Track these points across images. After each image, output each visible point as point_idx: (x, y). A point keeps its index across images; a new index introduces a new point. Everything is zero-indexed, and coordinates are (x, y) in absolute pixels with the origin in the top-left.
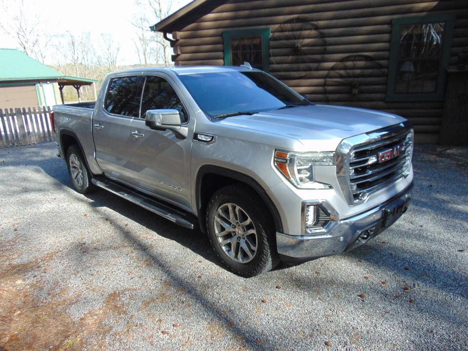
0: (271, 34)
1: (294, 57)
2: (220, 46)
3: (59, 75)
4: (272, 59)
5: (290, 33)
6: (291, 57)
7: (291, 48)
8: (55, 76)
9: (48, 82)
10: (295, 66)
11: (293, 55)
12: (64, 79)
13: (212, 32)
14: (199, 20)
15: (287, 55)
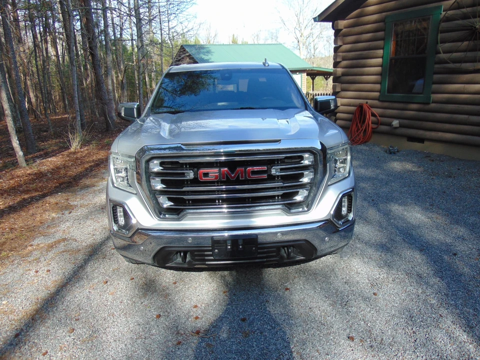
0: (443, 13)
1: (472, 43)
2: (380, 34)
3: (308, 66)
4: (441, 47)
5: (469, 9)
6: (466, 43)
7: (467, 30)
8: (304, 67)
9: (298, 73)
10: (470, 54)
11: (469, 40)
12: (312, 70)
13: (374, 17)
14: (362, 6)
15: (462, 40)
